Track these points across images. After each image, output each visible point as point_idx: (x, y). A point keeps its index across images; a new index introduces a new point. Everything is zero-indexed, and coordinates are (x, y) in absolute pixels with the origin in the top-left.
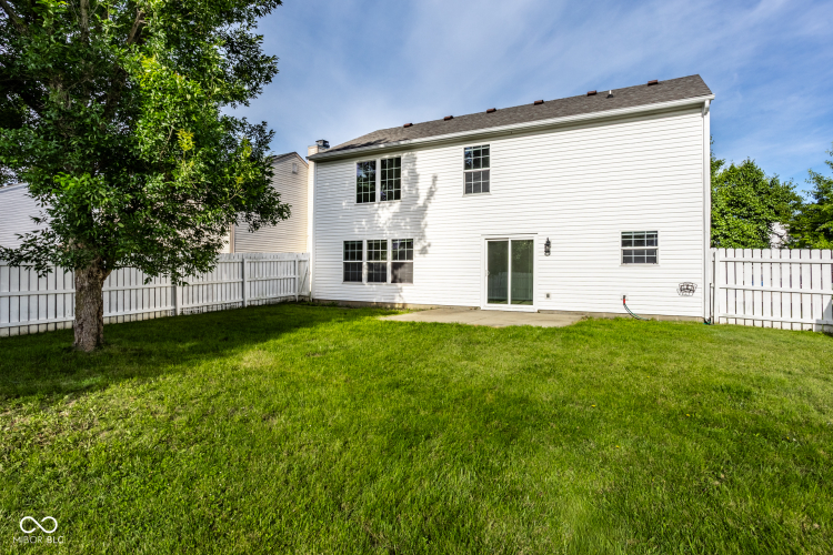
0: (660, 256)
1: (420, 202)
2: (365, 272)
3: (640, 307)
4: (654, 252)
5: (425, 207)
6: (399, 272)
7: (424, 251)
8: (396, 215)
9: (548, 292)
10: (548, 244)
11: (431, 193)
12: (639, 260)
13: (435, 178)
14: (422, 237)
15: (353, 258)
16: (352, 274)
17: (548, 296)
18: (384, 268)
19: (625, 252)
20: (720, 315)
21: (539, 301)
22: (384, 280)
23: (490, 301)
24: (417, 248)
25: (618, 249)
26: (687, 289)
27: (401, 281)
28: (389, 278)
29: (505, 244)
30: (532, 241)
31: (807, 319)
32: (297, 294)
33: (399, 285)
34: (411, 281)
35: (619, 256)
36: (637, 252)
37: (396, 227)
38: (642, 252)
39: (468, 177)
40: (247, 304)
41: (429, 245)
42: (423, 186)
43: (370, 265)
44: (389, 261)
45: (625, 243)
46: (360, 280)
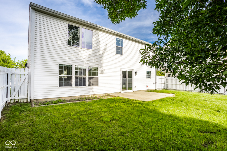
1: (101, 52)
2: (73, 81)
5: (102, 55)
6: (91, 81)
7: (102, 72)
8: (90, 56)
11: (105, 50)
12: (148, 78)
13: (106, 45)
14: (102, 66)
16: (64, 82)
17: (135, 87)
18: (84, 79)
20: (157, 88)
22: (84, 84)
23: (122, 90)
24: (99, 71)
27: (93, 85)
29: (126, 72)
30: (132, 72)
33: (92, 87)
34: (97, 84)
35: (146, 76)
37: (90, 61)
38: (149, 76)
39: (117, 48)
41: (104, 70)
42: (102, 46)
43: (77, 78)
44: (87, 76)
46: (71, 85)
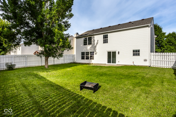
0: (140, 54)
1: (95, 45)
2: (85, 58)
3: (136, 64)
4: (139, 53)
5: (96, 46)
6: (91, 58)
7: (96, 54)
8: (91, 47)
9: (119, 61)
10: (119, 52)
11: (97, 43)
12: (136, 55)
13: (98, 41)
14: (96, 51)
15: (83, 55)
16: (83, 58)
17: (119, 62)
18: (89, 57)
19: (133, 54)
20: (152, 65)
21: (117, 63)
22: (89, 59)
23: (108, 63)
24: (94, 53)
25: (132, 53)
26: (145, 60)
27: (92, 59)
28: (90, 59)
29: (111, 52)
30: (116, 52)
31: (170, 66)
32: (73, 62)
33: (91, 60)
34: (93, 59)
35: (132, 54)
36: (136, 54)
37: (91, 49)
38: (137, 54)
39: (104, 40)
40: (65, 63)
41: (97, 53)
42: (96, 42)
43: (86, 56)
44: (90, 56)
45: (133, 52)
46: (84, 59)
